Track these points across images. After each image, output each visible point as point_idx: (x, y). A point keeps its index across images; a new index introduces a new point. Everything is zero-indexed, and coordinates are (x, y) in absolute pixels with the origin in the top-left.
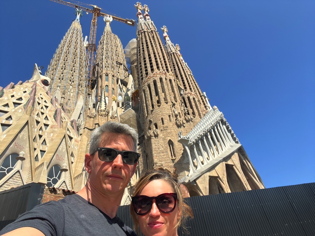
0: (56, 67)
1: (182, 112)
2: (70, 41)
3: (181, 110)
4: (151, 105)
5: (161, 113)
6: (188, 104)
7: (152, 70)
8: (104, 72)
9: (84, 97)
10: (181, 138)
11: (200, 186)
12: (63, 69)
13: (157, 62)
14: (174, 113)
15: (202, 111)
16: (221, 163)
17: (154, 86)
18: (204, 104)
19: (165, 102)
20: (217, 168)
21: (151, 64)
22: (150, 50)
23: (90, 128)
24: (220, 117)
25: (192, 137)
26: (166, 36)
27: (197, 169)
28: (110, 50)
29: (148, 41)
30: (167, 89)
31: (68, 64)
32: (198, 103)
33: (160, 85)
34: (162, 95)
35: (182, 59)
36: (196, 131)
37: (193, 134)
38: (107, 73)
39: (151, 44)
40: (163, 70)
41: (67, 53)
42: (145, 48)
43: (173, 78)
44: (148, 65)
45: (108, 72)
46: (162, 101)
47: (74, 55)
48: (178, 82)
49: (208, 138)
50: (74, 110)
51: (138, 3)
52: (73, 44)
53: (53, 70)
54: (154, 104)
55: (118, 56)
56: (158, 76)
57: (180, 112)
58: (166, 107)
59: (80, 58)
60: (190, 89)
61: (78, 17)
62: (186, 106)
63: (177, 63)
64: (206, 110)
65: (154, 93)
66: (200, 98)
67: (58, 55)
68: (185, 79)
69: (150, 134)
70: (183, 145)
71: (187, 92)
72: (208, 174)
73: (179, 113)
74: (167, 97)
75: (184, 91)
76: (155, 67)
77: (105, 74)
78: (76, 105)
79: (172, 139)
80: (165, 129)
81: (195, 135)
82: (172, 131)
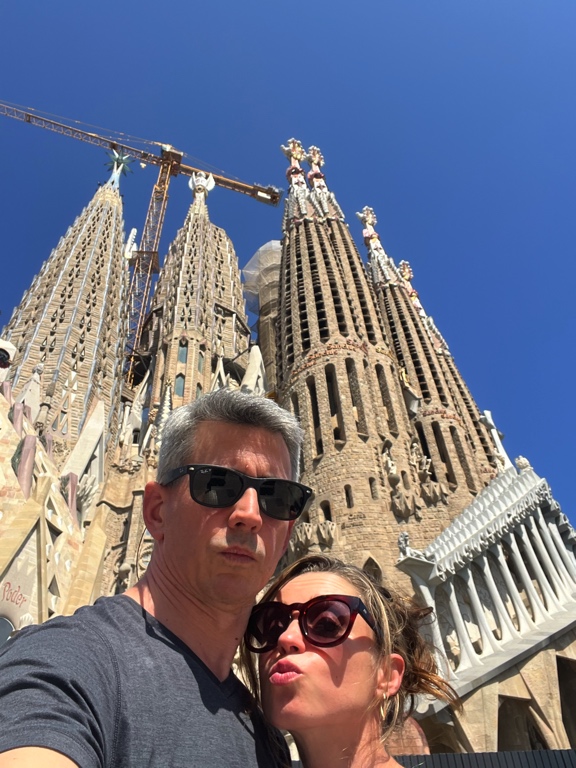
0: (37, 315)
1: (412, 470)
2: (87, 242)
3: (410, 464)
4: (314, 441)
5: (344, 471)
6: (434, 445)
7: (324, 334)
8: (177, 333)
9: (108, 408)
10: (408, 555)
11: (470, 729)
12: (57, 320)
13: (338, 310)
14: (388, 472)
15: (477, 472)
16: (542, 654)
17: (325, 384)
18: (486, 449)
19: (359, 436)
20: (528, 669)
21: (321, 315)
22: (320, 274)
23: (117, 506)
24: (538, 494)
25: (443, 556)
26: (371, 238)
27: (459, 670)
28: (199, 270)
29: (315, 249)
30: (368, 395)
31: (71, 307)
32: (465, 445)
33: (347, 381)
34: (350, 414)
35: (419, 305)
36: (457, 536)
37: (447, 544)
38: (184, 338)
39: (325, 257)
40: (356, 338)
41: (74, 275)
42: (304, 268)
43: (386, 362)
44: (313, 319)
45: (189, 335)
46: (351, 430)
47: (93, 281)
48: (404, 374)
49: (498, 563)
50: (74, 444)
51: (293, 142)
52: (95, 248)
53: (26, 323)
54: (324, 439)
55: (223, 289)
56: (341, 352)
57: (405, 470)
58: (361, 451)
59: (110, 292)
60: (442, 398)
61: (116, 174)
62: (426, 453)
63: (402, 317)
64: (492, 469)
65: (324, 406)
66: (473, 428)
67: (47, 281)
68: (425, 366)
69: (307, 538)
70: (413, 580)
71: (430, 407)
72: (496, 689)
73: (403, 473)
74: (367, 419)
75: (423, 404)
76: (333, 325)
77: (178, 342)
78: (81, 430)
79: (377, 557)
80: (357, 522)
81: (453, 548)
82: (380, 530)
